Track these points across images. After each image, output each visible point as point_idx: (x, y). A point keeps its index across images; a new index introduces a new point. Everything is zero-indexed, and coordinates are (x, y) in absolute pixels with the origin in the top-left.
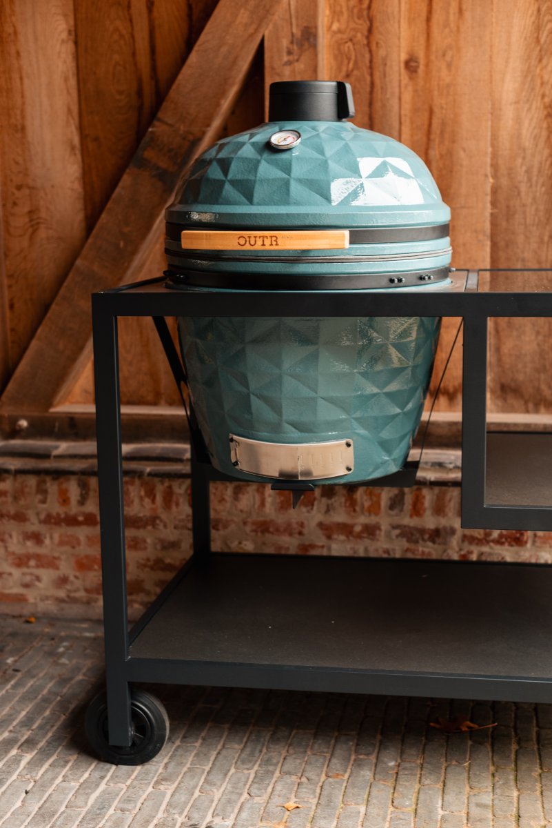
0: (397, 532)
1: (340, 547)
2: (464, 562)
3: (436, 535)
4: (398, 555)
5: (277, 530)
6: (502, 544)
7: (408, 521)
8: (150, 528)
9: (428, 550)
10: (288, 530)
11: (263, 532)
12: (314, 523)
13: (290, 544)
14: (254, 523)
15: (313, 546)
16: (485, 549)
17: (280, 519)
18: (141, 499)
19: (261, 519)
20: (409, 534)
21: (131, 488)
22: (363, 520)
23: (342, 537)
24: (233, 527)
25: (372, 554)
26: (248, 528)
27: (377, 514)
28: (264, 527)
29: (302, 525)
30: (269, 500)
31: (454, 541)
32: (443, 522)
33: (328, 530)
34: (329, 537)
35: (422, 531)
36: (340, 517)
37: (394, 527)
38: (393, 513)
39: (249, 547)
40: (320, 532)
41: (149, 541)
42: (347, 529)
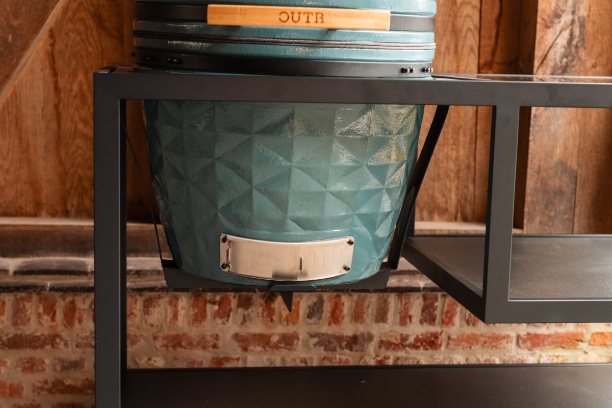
0: (315, 340)
1: (256, 359)
2: (381, 367)
3: (354, 342)
4: (315, 364)
5: (190, 344)
6: (417, 348)
7: (326, 329)
8: (48, 347)
9: (346, 357)
10: (202, 343)
11: (174, 347)
12: (229, 335)
13: (203, 358)
14: (165, 338)
15: (227, 359)
16: (401, 354)
17: (194, 332)
18: (39, 316)
19: (173, 333)
20: (327, 342)
21: (27, 305)
22: (279, 330)
23: (259, 349)
24: (142, 342)
25: (289, 364)
26: (159, 343)
27: (294, 323)
28: (176, 342)
29: (217, 337)
30: (182, 313)
31: (372, 348)
32: (361, 328)
33: (244, 342)
34: (245, 349)
35: (340, 339)
36: (257, 327)
37: (312, 336)
38: (310, 321)
39: (159, 363)
40: (236, 344)
41: (47, 361)
42: (263, 340)
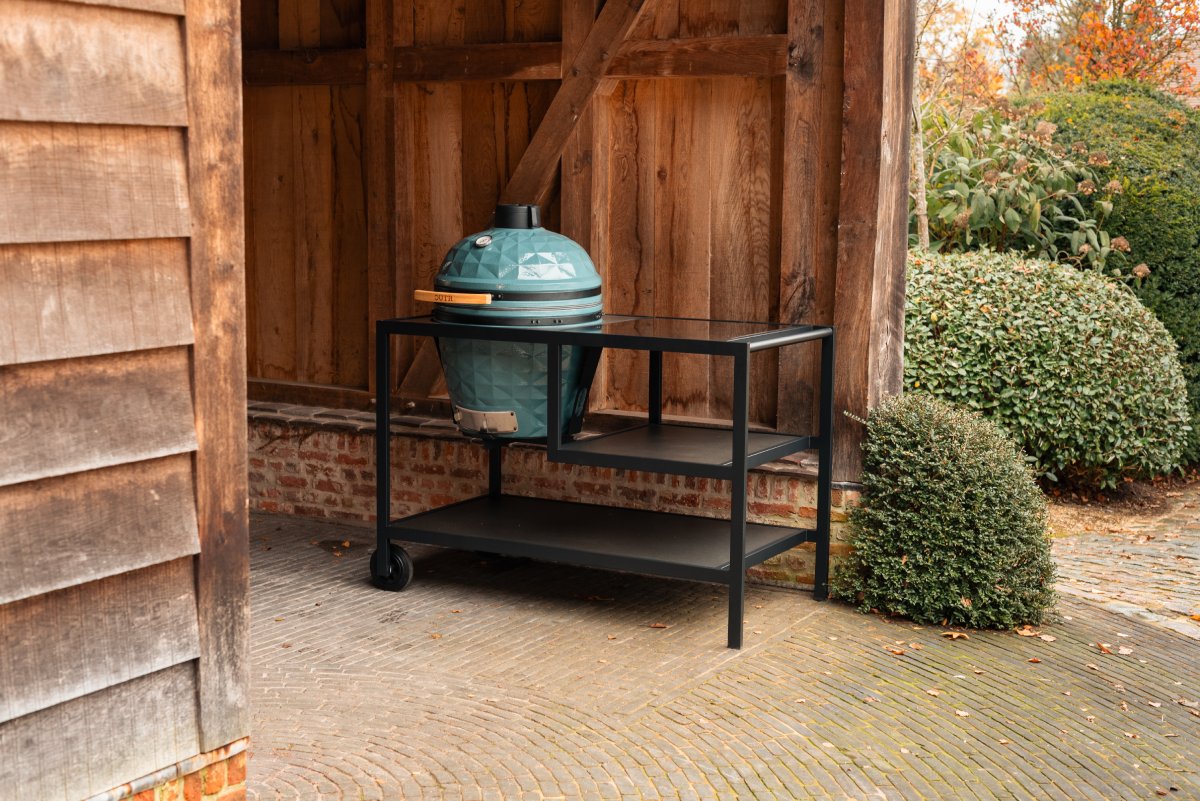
0: (620, 491)
1: (586, 498)
2: (660, 513)
3: (644, 495)
4: (621, 505)
5: (549, 485)
6: (684, 504)
7: (627, 484)
8: (475, 478)
9: (638, 504)
10: (556, 486)
11: (541, 486)
12: (571, 482)
13: (557, 495)
14: (536, 479)
15: (570, 498)
16: (674, 507)
17: (551, 477)
18: (470, 459)
19: (540, 477)
20: (627, 493)
21: (465, 450)
22: (601, 481)
23: (588, 493)
24: (523, 481)
25: (605, 504)
26: (533, 482)
27: (608, 478)
28: (542, 483)
29: (564, 482)
30: (545, 464)
31: (655, 500)
32: (648, 486)
33: (579, 487)
34: (580, 492)
35: (635, 492)
36: (587, 479)
37: (619, 488)
38: (618, 478)
39: (532, 495)
40: (574, 488)
41: (474, 487)
42: (590, 487)
